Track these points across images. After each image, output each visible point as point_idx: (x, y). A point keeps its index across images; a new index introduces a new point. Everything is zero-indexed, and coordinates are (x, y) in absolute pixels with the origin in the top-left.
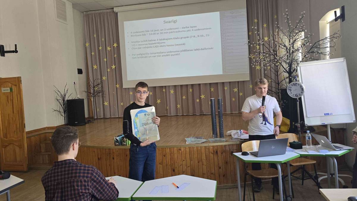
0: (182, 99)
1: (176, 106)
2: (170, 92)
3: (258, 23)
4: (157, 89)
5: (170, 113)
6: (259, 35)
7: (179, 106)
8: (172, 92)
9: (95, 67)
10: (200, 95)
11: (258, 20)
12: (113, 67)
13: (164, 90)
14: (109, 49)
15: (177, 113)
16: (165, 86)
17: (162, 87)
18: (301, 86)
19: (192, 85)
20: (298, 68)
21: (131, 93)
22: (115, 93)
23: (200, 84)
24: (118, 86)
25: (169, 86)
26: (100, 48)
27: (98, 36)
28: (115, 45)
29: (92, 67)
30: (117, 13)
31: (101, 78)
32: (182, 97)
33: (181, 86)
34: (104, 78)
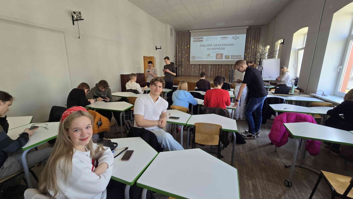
0: (214, 70)
1: (211, 73)
2: (209, 67)
3: (250, 40)
4: (204, 65)
5: (208, 76)
6: (250, 46)
7: (212, 73)
8: (210, 67)
9: (180, 55)
10: (221, 69)
11: (251, 38)
12: (187, 55)
13: (206, 66)
14: (186, 47)
15: (211, 75)
16: (207, 64)
17: (206, 64)
18: (263, 67)
19: (219, 65)
20: (263, 61)
21: (193, 66)
22: (186, 66)
23: (222, 64)
24: (188, 63)
25: (209, 64)
26: (182, 47)
27: (182, 42)
28: (188, 46)
29: (178, 55)
30: (190, 33)
31: (182, 60)
32: (214, 69)
33: (214, 65)
34: (183, 59)
